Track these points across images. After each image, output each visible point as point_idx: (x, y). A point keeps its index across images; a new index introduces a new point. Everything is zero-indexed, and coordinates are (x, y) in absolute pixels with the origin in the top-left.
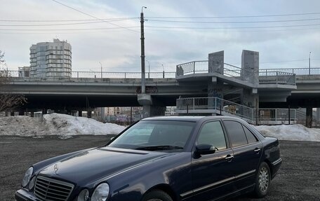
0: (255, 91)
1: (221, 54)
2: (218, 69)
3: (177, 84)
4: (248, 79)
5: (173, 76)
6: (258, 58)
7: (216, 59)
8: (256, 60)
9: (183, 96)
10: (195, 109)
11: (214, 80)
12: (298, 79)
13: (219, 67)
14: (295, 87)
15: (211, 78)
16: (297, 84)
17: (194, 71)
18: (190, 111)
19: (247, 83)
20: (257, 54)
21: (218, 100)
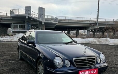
0: (43, 23)
1: (30, 7)
2: (29, 13)
3: (11, 18)
4: (41, 18)
5: (9, 15)
6: (44, 11)
7: (28, 9)
8: (43, 11)
9: (14, 24)
10: (19, 29)
11: (27, 17)
12: (58, 20)
13: (29, 12)
14: (57, 23)
15: (25, 16)
16: (58, 22)
17: (18, 13)
18: (16, 30)
19: (40, 20)
20: (44, 9)
21: (29, 26)
